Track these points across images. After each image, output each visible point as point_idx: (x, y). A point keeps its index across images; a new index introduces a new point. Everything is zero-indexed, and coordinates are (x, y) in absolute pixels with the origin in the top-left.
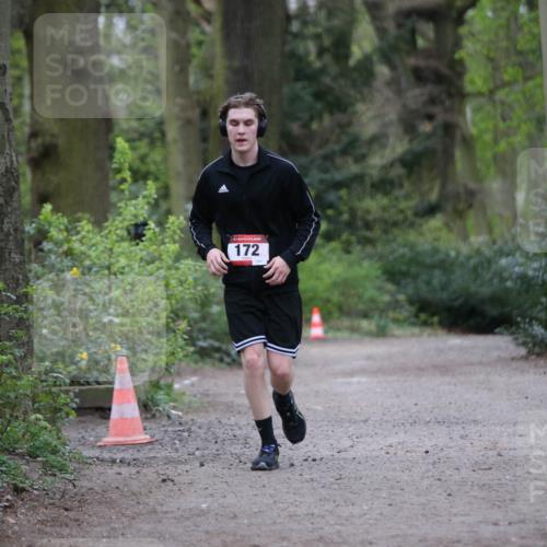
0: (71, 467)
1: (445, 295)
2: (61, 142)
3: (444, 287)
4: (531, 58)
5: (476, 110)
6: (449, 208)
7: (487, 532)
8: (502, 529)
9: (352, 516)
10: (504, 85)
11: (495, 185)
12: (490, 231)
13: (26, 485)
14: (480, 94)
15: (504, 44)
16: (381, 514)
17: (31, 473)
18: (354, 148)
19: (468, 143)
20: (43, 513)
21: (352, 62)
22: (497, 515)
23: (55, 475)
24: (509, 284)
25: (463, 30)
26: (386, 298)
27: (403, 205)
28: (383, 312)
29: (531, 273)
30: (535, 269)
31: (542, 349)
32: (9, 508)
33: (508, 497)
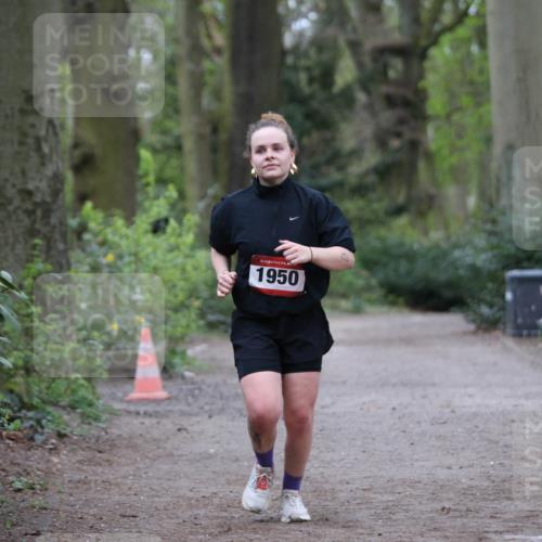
0: (104, 417)
1: (409, 281)
2: (98, 152)
3: (409, 273)
4: (480, 88)
5: (437, 129)
6: (414, 208)
7: (442, 474)
8: (454, 472)
9: (333, 460)
11: (451, 191)
13: (68, 431)
14: (437, 117)
15: (458, 76)
16: (356, 459)
17: (72, 423)
18: (336, 159)
19: (430, 157)
20: (81, 455)
21: (336, 90)
22: (450, 460)
23: (90, 424)
24: (461, 272)
25: (426, 65)
26: (361, 282)
27: (376, 206)
28: (359, 292)
29: (480, 264)
30: (482, 260)
31: (488, 326)
32: (54, 450)
33: (460, 446)
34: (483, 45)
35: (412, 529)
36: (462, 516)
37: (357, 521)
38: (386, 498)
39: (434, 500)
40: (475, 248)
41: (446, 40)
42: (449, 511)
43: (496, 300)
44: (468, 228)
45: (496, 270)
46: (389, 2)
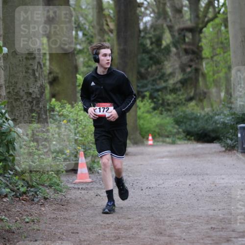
0: (64, 190)
1: (196, 129)
2: (60, 76)
3: (196, 127)
4: (226, 45)
5: (207, 64)
6: (198, 98)
7: (211, 213)
8: (216, 212)
9: (163, 207)
10: (217, 55)
11: (214, 90)
12: (212, 106)
13: (48, 197)
14: (207, 58)
15: (216, 40)
16: (174, 207)
17: (50, 193)
18: (163, 77)
19: (204, 75)
20: (54, 207)
21: (163, 47)
22: (214, 207)
23: (58, 193)
24: (219, 125)
25: (202, 35)
26: (175, 130)
27: (181, 97)
28: (174, 135)
29: (226, 121)
30: (228, 120)
31: (230, 148)
32: (42, 205)
33: (219, 201)
34: (226, 26)
35: (198, 237)
36: (220, 231)
37: (174, 234)
38: (187, 223)
39: (208, 224)
40: (225, 115)
41: (210, 25)
42: (214, 228)
43: (234, 137)
44: (221, 106)
45: (234, 124)
46: (185, 9)
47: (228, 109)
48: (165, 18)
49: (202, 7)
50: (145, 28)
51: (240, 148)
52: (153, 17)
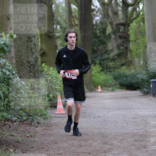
0: (49, 118)
1: (126, 83)
2: (47, 51)
3: (126, 81)
4: (143, 33)
5: (132, 44)
6: (127, 64)
7: (135, 131)
8: (138, 131)
9: (107, 128)
10: (138, 39)
11: (136, 60)
12: (135, 69)
13: (40, 122)
14: (133, 41)
15: (138, 31)
16: (113, 128)
17: (41, 120)
18: (107, 52)
19: (131, 51)
20: (43, 128)
21: (107, 34)
22: (137, 128)
23: (46, 120)
24: (139, 80)
25: (129, 28)
26: (114, 83)
27: (117, 64)
28: (113, 86)
29: (144, 78)
30: (145, 77)
31: (146, 94)
32: (37, 127)
33: (139, 124)
34: (144, 22)
35: (128, 145)
36: (140, 142)
37: (113, 143)
38: (121, 137)
39: (133, 138)
40: (143, 74)
41: (134, 21)
42: (137, 140)
43: (148, 87)
44: (141, 69)
45: (148, 79)
46: (120, 12)
47: (145, 71)
48: (108, 18)
49: (129, 11)
50: (96, 23)
51: (151, 93)
52: (100, 17)
